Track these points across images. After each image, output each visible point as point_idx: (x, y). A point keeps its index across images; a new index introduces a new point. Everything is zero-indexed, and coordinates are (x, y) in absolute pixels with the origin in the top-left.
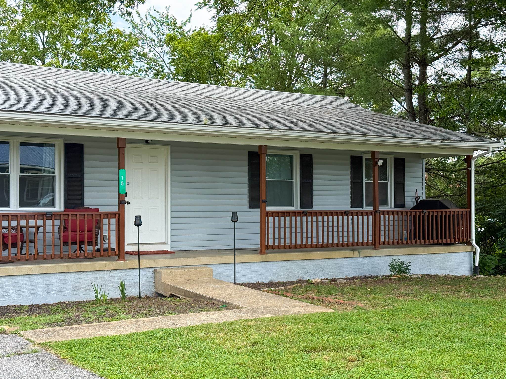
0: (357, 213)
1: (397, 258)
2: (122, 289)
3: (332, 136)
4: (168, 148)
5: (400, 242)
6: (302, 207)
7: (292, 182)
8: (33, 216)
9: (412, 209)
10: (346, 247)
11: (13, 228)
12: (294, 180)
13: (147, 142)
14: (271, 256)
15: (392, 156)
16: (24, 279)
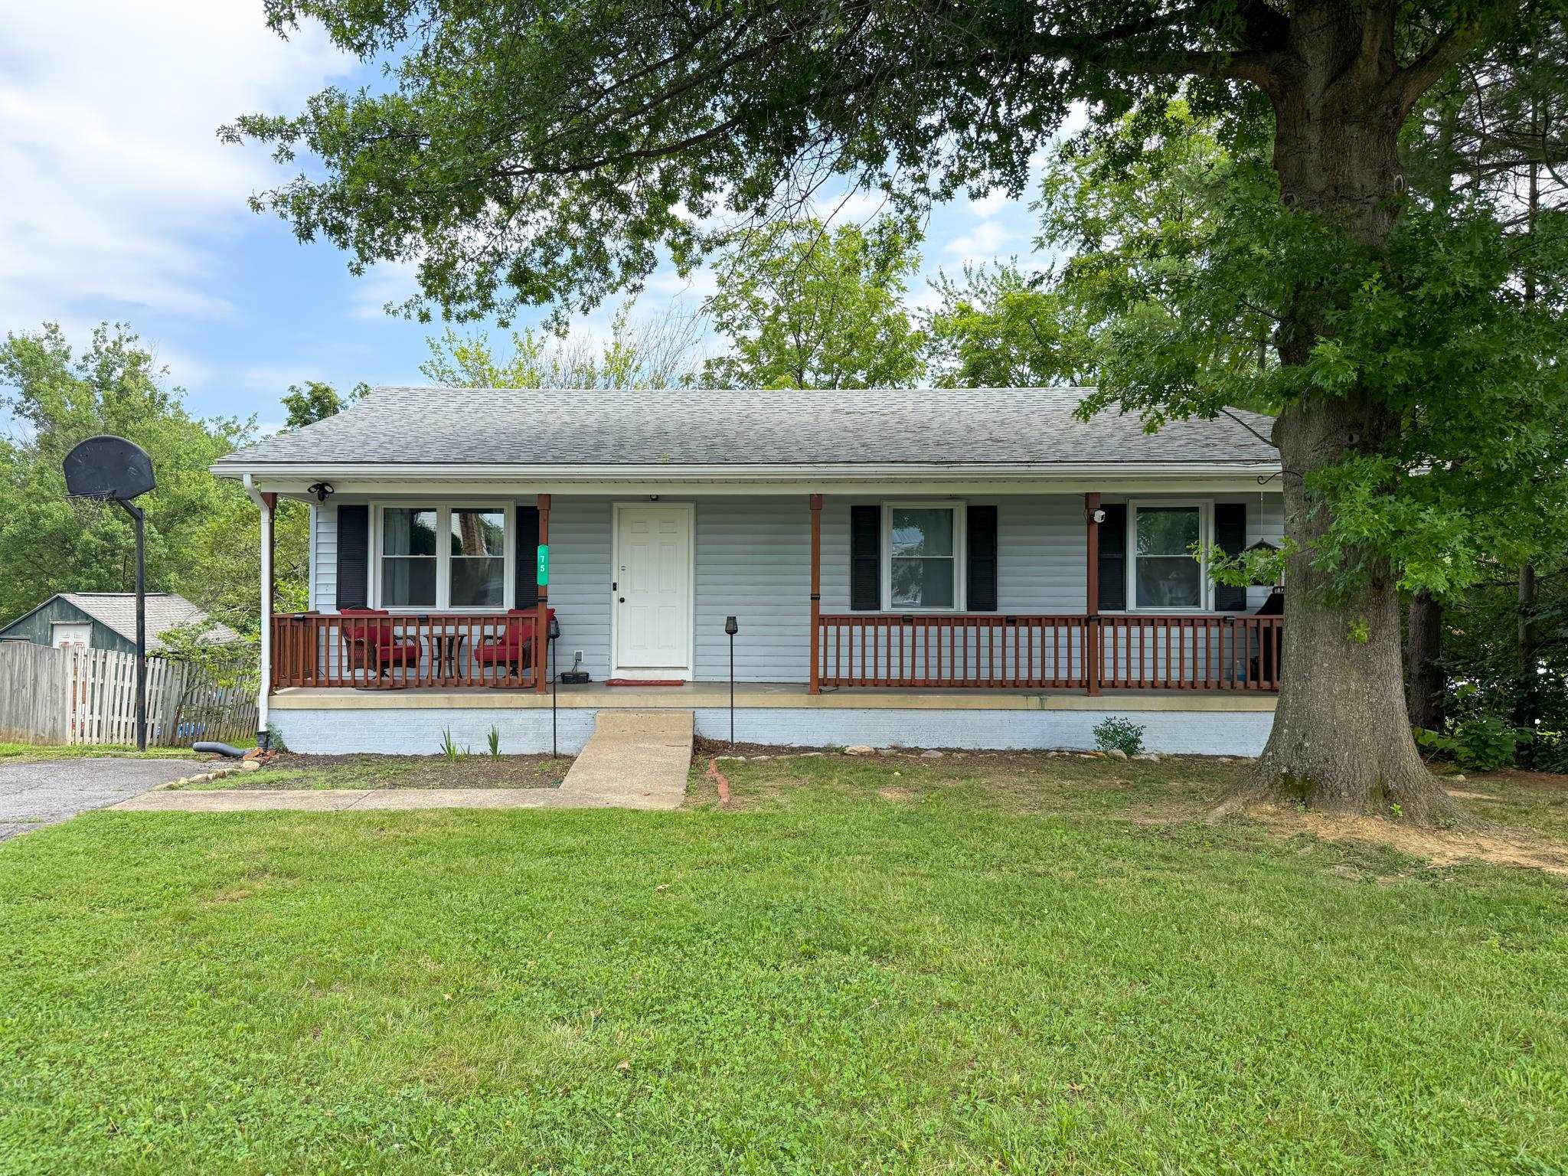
2: (494, 742)
4: (692, 506)
6: (970, 607)
7: (951, 561)
12: (955, 557)
14: (829, 699)
15: (1211, 503)
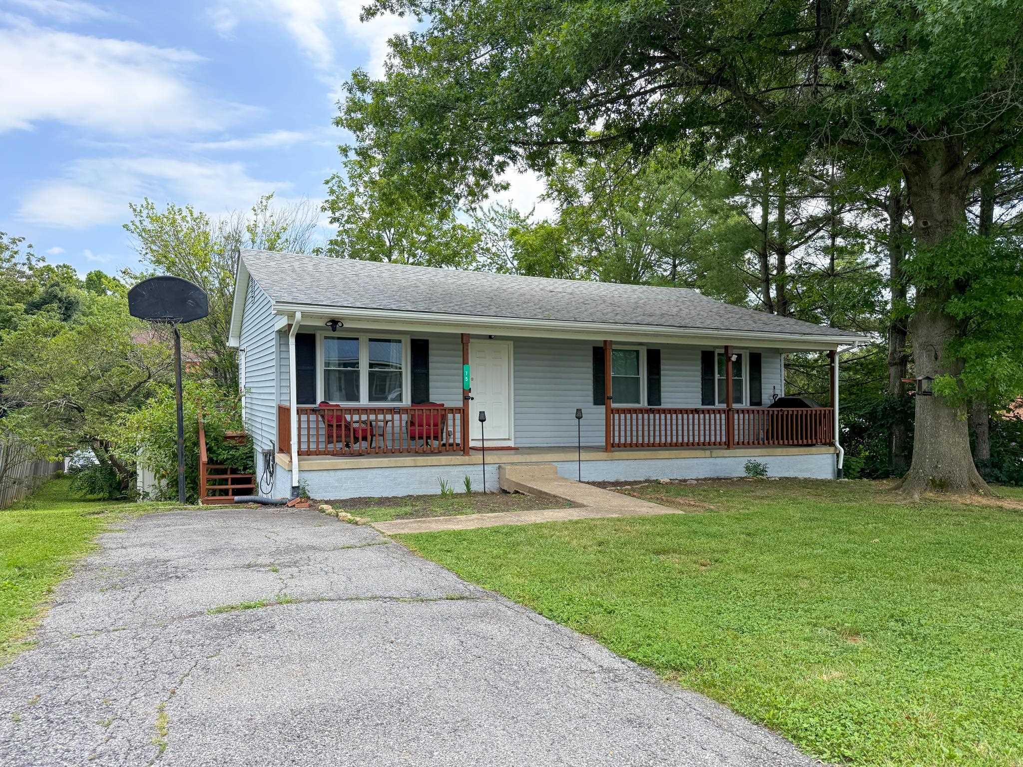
0: (708, 411)
1: (753, 459)
2: (468, 484)
3: (681, 330)
4: (512, 342)
5: (756, 442)
6: (649, 404)
7: (638, 379)
8: (382, 411)
9: (770, 407)
10: (696, 447)
11: (364, 422)
12: (641, 376)
13: (490, 337)
14: (617, 454)
15: (748, 351)
16: (375, 471)
